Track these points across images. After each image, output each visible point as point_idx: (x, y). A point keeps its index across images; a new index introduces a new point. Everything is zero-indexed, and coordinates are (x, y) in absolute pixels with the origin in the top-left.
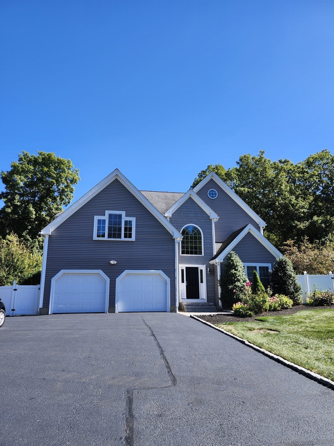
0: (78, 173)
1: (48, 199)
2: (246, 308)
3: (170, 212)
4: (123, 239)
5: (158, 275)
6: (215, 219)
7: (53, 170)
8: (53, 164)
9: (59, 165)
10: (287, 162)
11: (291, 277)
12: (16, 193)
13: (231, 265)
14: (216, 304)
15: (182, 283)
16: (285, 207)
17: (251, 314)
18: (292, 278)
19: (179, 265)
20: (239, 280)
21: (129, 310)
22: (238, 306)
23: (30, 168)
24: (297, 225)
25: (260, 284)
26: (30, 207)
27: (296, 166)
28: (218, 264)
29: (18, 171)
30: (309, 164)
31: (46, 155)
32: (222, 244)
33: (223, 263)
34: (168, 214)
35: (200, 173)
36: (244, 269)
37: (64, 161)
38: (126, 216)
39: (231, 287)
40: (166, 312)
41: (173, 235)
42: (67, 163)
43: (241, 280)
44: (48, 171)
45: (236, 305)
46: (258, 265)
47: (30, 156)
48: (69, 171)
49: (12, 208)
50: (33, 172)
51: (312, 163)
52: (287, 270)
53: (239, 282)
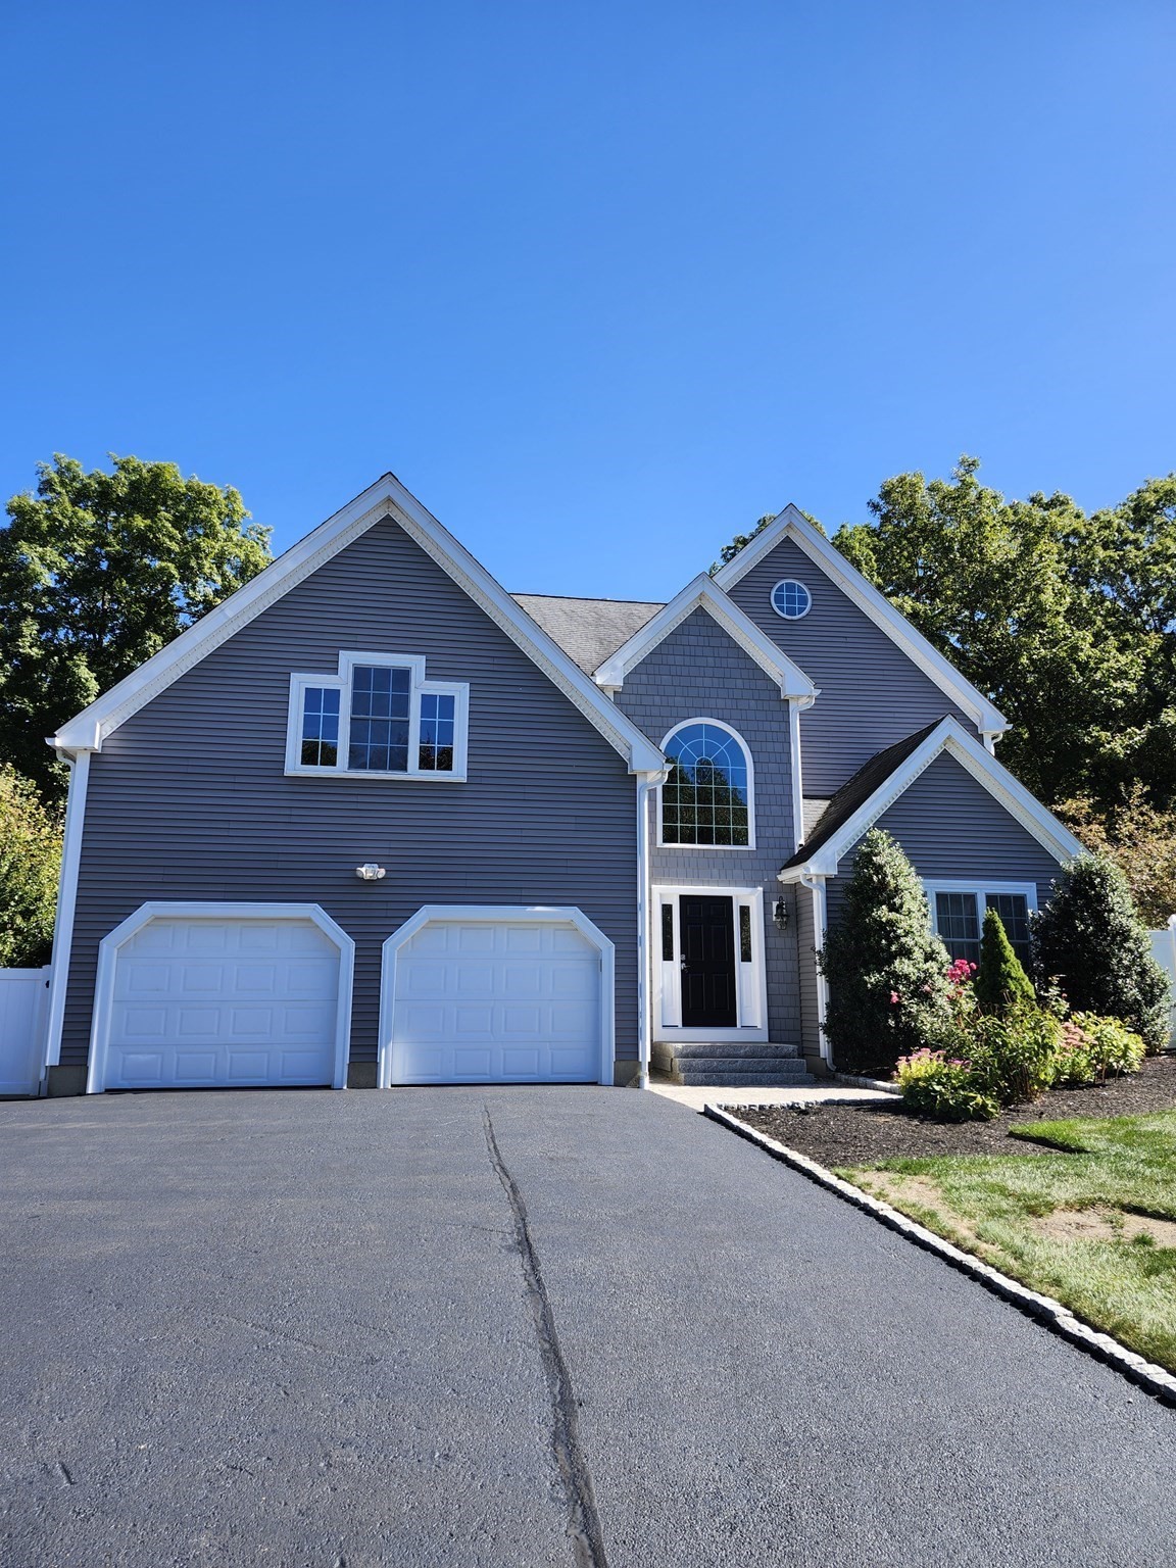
0: (265, 540)
1: (150, 638)
2: (956, 1077)
3: (614, 668)
4: (414, 772)
5: (562, 927)
6: (804, 700)
7: (169, 525)
8: (170, 502)
9: (191, 509)
10: (1062, 503)
11: (1126, 939)
12: (26, 612)
13: (875, 889)
14: (807, 1050)
15: (664, 960)
16: (1053, 673)
17: (984, 1106)
18: (1130, 944)
19: (653, 886)
20: (906, 953)
21: (437, 1075)
22: (918, 1065)
23: (83, 519)
24: (1098, 743)
25: (1015, 967)
26: (78, 666)
27: (1096, 518)
28: (818, 884)
29: (36, 526)
30: (1141, 514)
31: (144, 471)
32: (828, 802)
33: (836, 877)
34: (611, 677)
35: (729, 548)
36: (925, 906)
37: (210, 493)
38: (429, 676)
39: (873, 979)
40: (595, 1084)
41: (630, 759)
42: (226, 502)
43: (916, 949)
44: (149, 528)
45: (908, 1060)
46: (981, 888)
47: (83, 475)
48: (232, 530)
49: (10, 669)
50: (93, 536)
51: (1154, 510)
52: (1112, 910)
53: (909, 959)
